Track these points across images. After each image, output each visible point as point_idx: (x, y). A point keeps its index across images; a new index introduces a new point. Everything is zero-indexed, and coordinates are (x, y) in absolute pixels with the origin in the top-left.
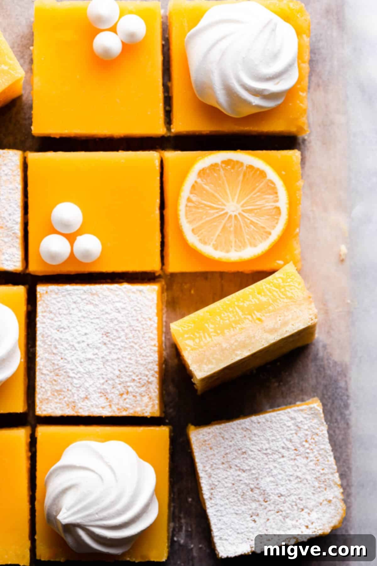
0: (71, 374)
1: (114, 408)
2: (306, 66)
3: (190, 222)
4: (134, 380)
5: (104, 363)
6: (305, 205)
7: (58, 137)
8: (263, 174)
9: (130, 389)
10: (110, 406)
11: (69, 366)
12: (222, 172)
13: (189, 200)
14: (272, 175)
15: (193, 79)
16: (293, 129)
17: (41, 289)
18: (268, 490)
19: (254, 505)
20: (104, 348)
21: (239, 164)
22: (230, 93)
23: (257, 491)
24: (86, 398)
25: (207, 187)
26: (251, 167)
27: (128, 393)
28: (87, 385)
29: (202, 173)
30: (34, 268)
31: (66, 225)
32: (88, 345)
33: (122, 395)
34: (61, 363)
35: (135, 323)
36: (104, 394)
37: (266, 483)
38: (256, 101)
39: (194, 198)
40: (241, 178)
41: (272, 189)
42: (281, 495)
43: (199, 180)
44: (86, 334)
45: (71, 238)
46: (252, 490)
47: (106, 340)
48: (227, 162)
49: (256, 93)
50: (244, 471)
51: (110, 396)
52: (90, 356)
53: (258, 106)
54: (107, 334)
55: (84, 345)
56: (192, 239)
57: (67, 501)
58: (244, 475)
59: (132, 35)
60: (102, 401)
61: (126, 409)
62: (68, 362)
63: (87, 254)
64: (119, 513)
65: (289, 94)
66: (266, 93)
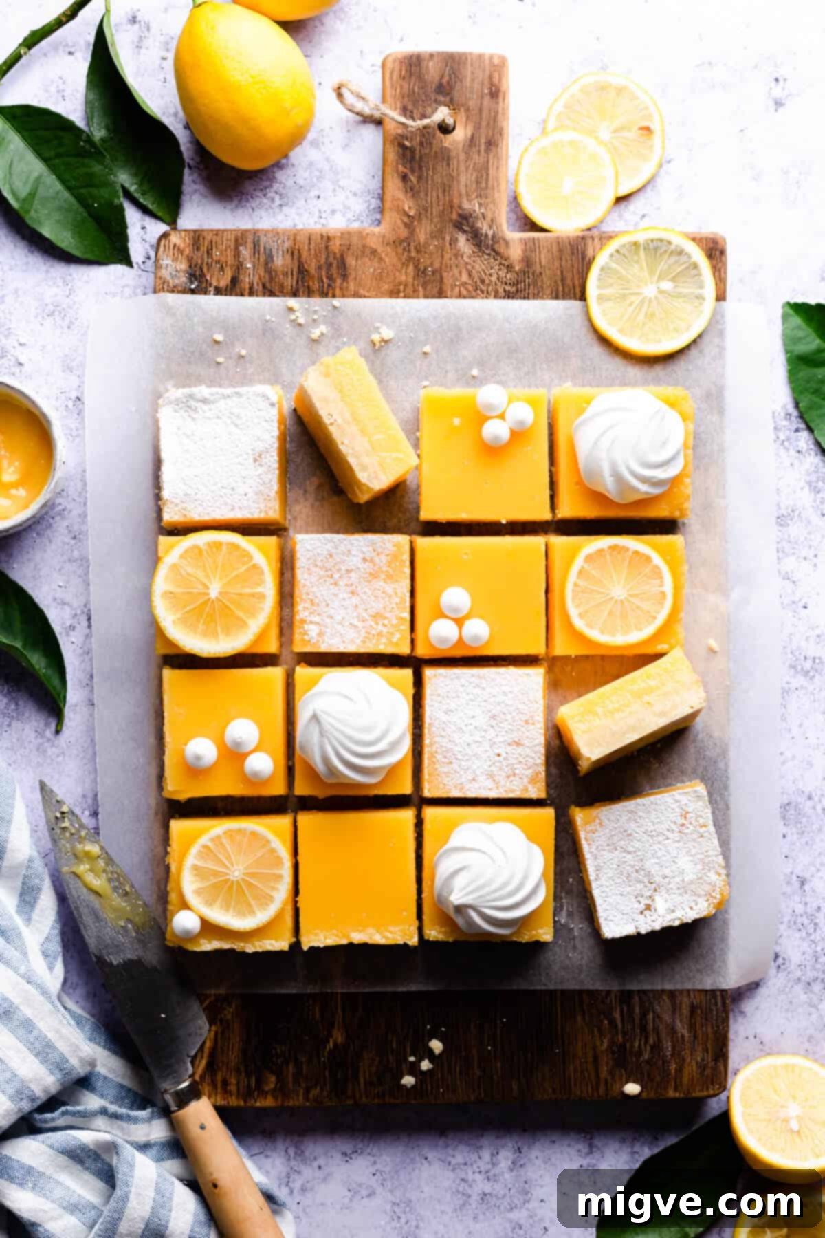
0: (459, 757)
1: (501, 790)
2: (690, 452)
3: (578, 606)
4: (520, 762)
5: (491, 747)
6: (686, 591)
7: (444, 521)
8: (648, 559)
9: (517, 772)
10: (497, 788)
11: (457, 749)
12: (608, 557)
13: (576, 585)
14: (657, 560)
15: (581, 465)
16: (677, 514)
17: (429, 673)
18: (653, 872)
19: (639, 886)
20: (492, 730)
21: (626, 549)
22: (619, 478)
23: (642, 873)
24: (474, 779)
25: (593, 572)
26: (636, 553)
27: (514, 775)
28: (474, 767)
29: (589, 558)
30: (422, 651)
31: (456, 610)
32: (476, 728)
33: (508, 777)
34: (449, 746)
35: (521, 706)
36: (491, 776)
37: (650, 864)
38: (644, 488)
39: (581, 583)
40: (626, 563)
41: (657, 573)
42: (665, 877)
43: (586, 566)
44: (473, 717)
45: (459, 622)
46: (637, 871)
47: (493, 723)
48: (613, 548)
49: (644, 480)
50: (629, 853)
51: (496, 778)
52: (478, 738)
53: (646, 493)
54: (494, 717)
55: (471, 727)
56: (579, 624)
57: (459, 882)
58: (629, 857)
59: (521, 423)
60: (489, 784)
61: (512, 791)
62: (456, 745)
63: (476, 638)
64: (511, 895)
65: (675, 481)
66: (654, 480)
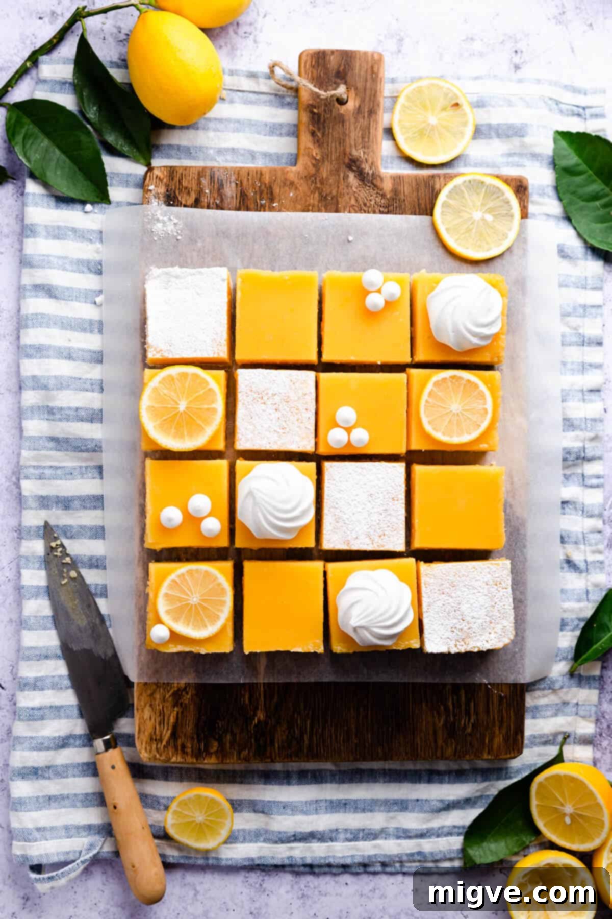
0: (347, 522)
1: (375, 545)
2: (505, 318)
3: (427, 416)
4: (389, 526)
5: (369, 515)
8: (476, 386)
9: (386, 533)
10: (373, 544)
11: (345, 517)
12: (450, 384)
13: (427, 402)
14: (482, 387)
15: (433, 325)
16: (495, 360)
17: (327, 465)
20: (369, 504)
21: (460, 378)
22: (457, 331)
24: (357, 538)
25: (440, 394)
26: (469, 381)
28: (357, 529)
29: (437, 384)
30: (322, 450)
31: (347, 421)
32: (359, 502)
33: (380, 536)
34: (341, 514)
35: (390, 488)
36: (368, 535)
38: (476, 341)
39: (431, 400)
40: (462, 388)
41: (482, 396)
43: (435, 389)
44: (357, 495)
45: (349, 430)
47: (370, 499)
48: (453, 377)
49: (475, 335)
51: (372, 537)
52: (359, 509)
53: (476, 344)
54: (371, 495)
55: (355, 502)
56: (428, 428)
57: (355, 611)
59: (392, 295)
60: (368, 541)
61: (383, 546)
62: (345, 514)
63: (360, 441)
64: (390, 618)
65: (495, 337)
66: (482, 335)
